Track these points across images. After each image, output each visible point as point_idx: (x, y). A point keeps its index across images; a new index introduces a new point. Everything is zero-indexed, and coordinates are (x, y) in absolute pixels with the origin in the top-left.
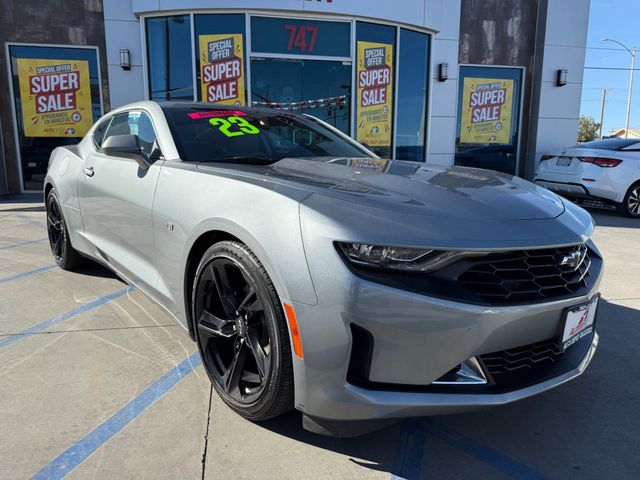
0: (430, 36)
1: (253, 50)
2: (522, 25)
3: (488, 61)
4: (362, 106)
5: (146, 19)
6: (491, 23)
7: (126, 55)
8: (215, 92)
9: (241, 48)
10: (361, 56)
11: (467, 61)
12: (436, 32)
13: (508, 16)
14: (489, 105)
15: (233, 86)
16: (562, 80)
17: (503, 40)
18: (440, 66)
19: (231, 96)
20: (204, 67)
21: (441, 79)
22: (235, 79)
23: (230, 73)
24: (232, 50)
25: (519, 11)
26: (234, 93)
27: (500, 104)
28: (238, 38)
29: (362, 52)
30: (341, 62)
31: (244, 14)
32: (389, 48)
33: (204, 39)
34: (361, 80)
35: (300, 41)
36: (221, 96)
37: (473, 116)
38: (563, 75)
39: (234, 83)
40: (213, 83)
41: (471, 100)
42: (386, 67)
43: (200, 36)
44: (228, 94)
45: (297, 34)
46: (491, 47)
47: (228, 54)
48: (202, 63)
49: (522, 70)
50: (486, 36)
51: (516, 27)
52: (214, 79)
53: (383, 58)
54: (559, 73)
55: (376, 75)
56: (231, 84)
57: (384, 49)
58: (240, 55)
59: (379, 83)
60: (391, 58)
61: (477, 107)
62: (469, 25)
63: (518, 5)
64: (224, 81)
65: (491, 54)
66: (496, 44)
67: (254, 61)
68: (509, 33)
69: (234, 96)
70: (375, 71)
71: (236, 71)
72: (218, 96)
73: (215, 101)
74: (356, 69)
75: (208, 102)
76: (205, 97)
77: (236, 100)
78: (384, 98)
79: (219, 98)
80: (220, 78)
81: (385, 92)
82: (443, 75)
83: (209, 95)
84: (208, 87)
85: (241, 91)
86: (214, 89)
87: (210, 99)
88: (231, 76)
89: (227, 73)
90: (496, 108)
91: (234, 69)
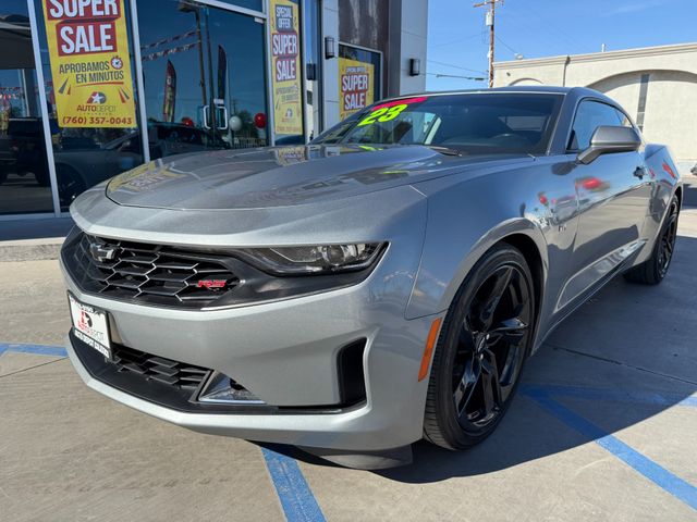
3: (356, 41)
4: (277, 81)
8: (73, 37)
10: (273, 14)
11: (342, 38)
14: (357, 91)
15: (107, 32)
16: (416, 69)
17: (366, 19)
18: (327, 40)
19: (105, 47)
21: (328, 57)
22: (110, 19)
23: (101, 7)
26: (108, 43)
27: (365, 91)
29: (274, 9)
30: (253, 17)
32: (295, 8)
34: (274, 46)
36: (85, 45)
37: (345, 103)
39: (109, 26)
40: (66, 21)
41: (343, 84)
42: (293, 32)
44: (98, 43)
46: (357, 26)
49: (379, 55)
50: (353, 12)
51: (375, 6)
52: (69, 14)
53: (291, 19)
54: (412, 61)
55: (286, 41)
56: (103, 27)
57: (292, 8)
59: (290, 52)
60: (297, 21)
61: (348, 92)
64: (89, 19)
65: (358, 33)
66: (360, 22)
68: (370, 11)
69: (111, 48)
70: (285, 36)
71: (111, 7)
72: (79, 46)
73: (74, 53)
74: (271, 29)
75: (61, 53)
76: (52, 43)
77: (115, 54)
78: (295, 73)
79: (82, 50)
80: (82, 14)
81: (294, 65)
82: (330, 50)
83: (61, 42)
84: (59, 28)
85: (122, 41)
86: (71, 32)
87: (64, 47)
88: (101, 13)
89: (94, 8)
90: (362, 95)
91: (107, 3)
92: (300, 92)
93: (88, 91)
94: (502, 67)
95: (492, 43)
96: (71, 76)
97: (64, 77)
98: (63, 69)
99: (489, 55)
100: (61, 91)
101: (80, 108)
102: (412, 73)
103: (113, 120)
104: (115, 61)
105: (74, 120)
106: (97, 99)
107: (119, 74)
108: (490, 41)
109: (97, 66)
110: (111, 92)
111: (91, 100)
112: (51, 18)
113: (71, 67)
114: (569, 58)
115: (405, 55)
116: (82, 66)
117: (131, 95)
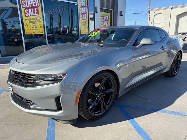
3: (105, 7)
4: (81, 20)
8: (28, 12)
11: (101, 7)
14: (105, 21)
15: (37, 10)
16: (122, 14)
17: (108, 1)
18: (96, 8)
19: (36, 14)
20: (22, 1)
21: (96, 12)
22: (37, 7)
23: (35, 4)
26: (37, 13)
27: (108, 20)
29: (80, 1)
30: (74, 4)
34: (80, 11)
36: (31, 14)
37: (102, 24)
39: (37, 9)
40: (26, 8)
41: (101, 19)
42: (86, 7)
44: (34, 13)
46: (105, 3)
49: (112, 10)
52: (27, 6)
53: (85, 3)
54: (121, 12)
59: (85, 12)
60: (87, 4)
61: (103, 21)
64: (32, 7)
65: (106, 5)
69: (37, 14)
70: (83, 8)
71: (37, 4)
72: (30, 14)
73: (28, 16)
74: (79, 7)
75: (25, 16)
76: (23, 14)
77: (38, 16)
78: (86, 17)
79: (30, 15)
80: (30, 6)
81: (86, 15)
82: (97, 10)
83: (25, 13)
84: (25, 10)
85: (40, 12)
86: (28, 11)
87: (26, 15)
88: (35, 6)
89: (33, 4)
90: (107, 21)
91: (36, 3)
92: (88, 22)
93: (32, 25)
94: (152, 10)
95: (150, 4)
96: (28, 22)
97: (26, 22)
98: (26, 20)
99: (149, 7)
100: (26, 26)
101: (30, 30)
102: (121, 15)
103: (38, 32)
104: (39, 17)
105: (29, 33)
106: (34, 27)
107: (40, 21)
108: (149, 3)
109: (34, 19)
110: (38, 25)
111: (33, 28)
112: (23, 8)
113: (28, 20)
114: (172, 7)
115: (119, 10)
116: (31, 19)
117: (43, 26)
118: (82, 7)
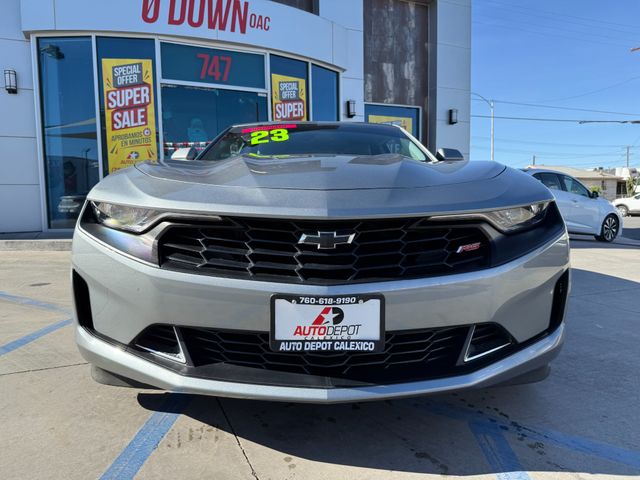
0: (338, 73)
1: (163, 77)
2: (416, 69)
3: (389, 100)
5: (38, 39)
6: (390, 65)
7: (12, 76)
8: (121, 119)
9: (150, 73)
10: (276, 88)
11: (371, 99)
12: (344, 70)
13: (404, 60)
15: (142, 113)
16: (454, 119)
17: (401, 82)
18: (348, 103)
19: (140, 123)
20: (108, 92)
21: (350, 115)
22: (144, 105)
23: (139, 99)
24: (140, 76)
25: (413, 57)
26: (142, 120)
28: (147, 64)
29: (277, 85)
30: (256, 93)
31: (153, 40)
32: (302, 82)
33: (108, 63)
34: (277, 112)
35: (214, 70)
36: (128, 123)
38: (454, 114)
39: (143, 110)
40: (118, 109)
43: (103, 60)
44: (136, 121)
45: (210, 62)
46: (391, 86)
47: (135, 79)
48: (106, 88)
49: (418, 109)
50: (386, 78)
51: (411, 70)
52: (119, 105)
53: (297, 92)
54: (451, 112)
55: (290, 108)
57: (297, 82)
58: (150, 81)
59: (294, 115)
60: (304, 91)
62: (372, 67)
63: (412, 51)
64: (131, 107)
65: (392, 93)
66: (395, 85)
67: (165, 89)
68: (406, 75)
69: (144, 123)
70: (290, 104)
71: (145, 97)
72: (124, 123)
73: (121, 128)
74: (273, 100)
75: (113, 129)
76: (108, 123)
77: (146, 127)
79: (126, 126)
80: (127, 104)
82: (353, 111)
83: (114, 122)
84: (113, 114)
85: (151, 118)
86: (120, 115)
87: (115, 126)
88: (139, 102)
89: (135, 99)
91: (143, 95)
93: (128, 151)
96: (118, 142)
97: (114, 143)
98: (114, 139)
100: (112, 152)
101: (123, 162)
104: (146, 131)
106: (133, 155)
107: (148, 139)
109: (134, 135)
110: (143, 151)
111: (129, 157)
113: (119, 137)
115: (442, 108)
116: (126, 136)
117: (155, 152)
118: (285, 101)
